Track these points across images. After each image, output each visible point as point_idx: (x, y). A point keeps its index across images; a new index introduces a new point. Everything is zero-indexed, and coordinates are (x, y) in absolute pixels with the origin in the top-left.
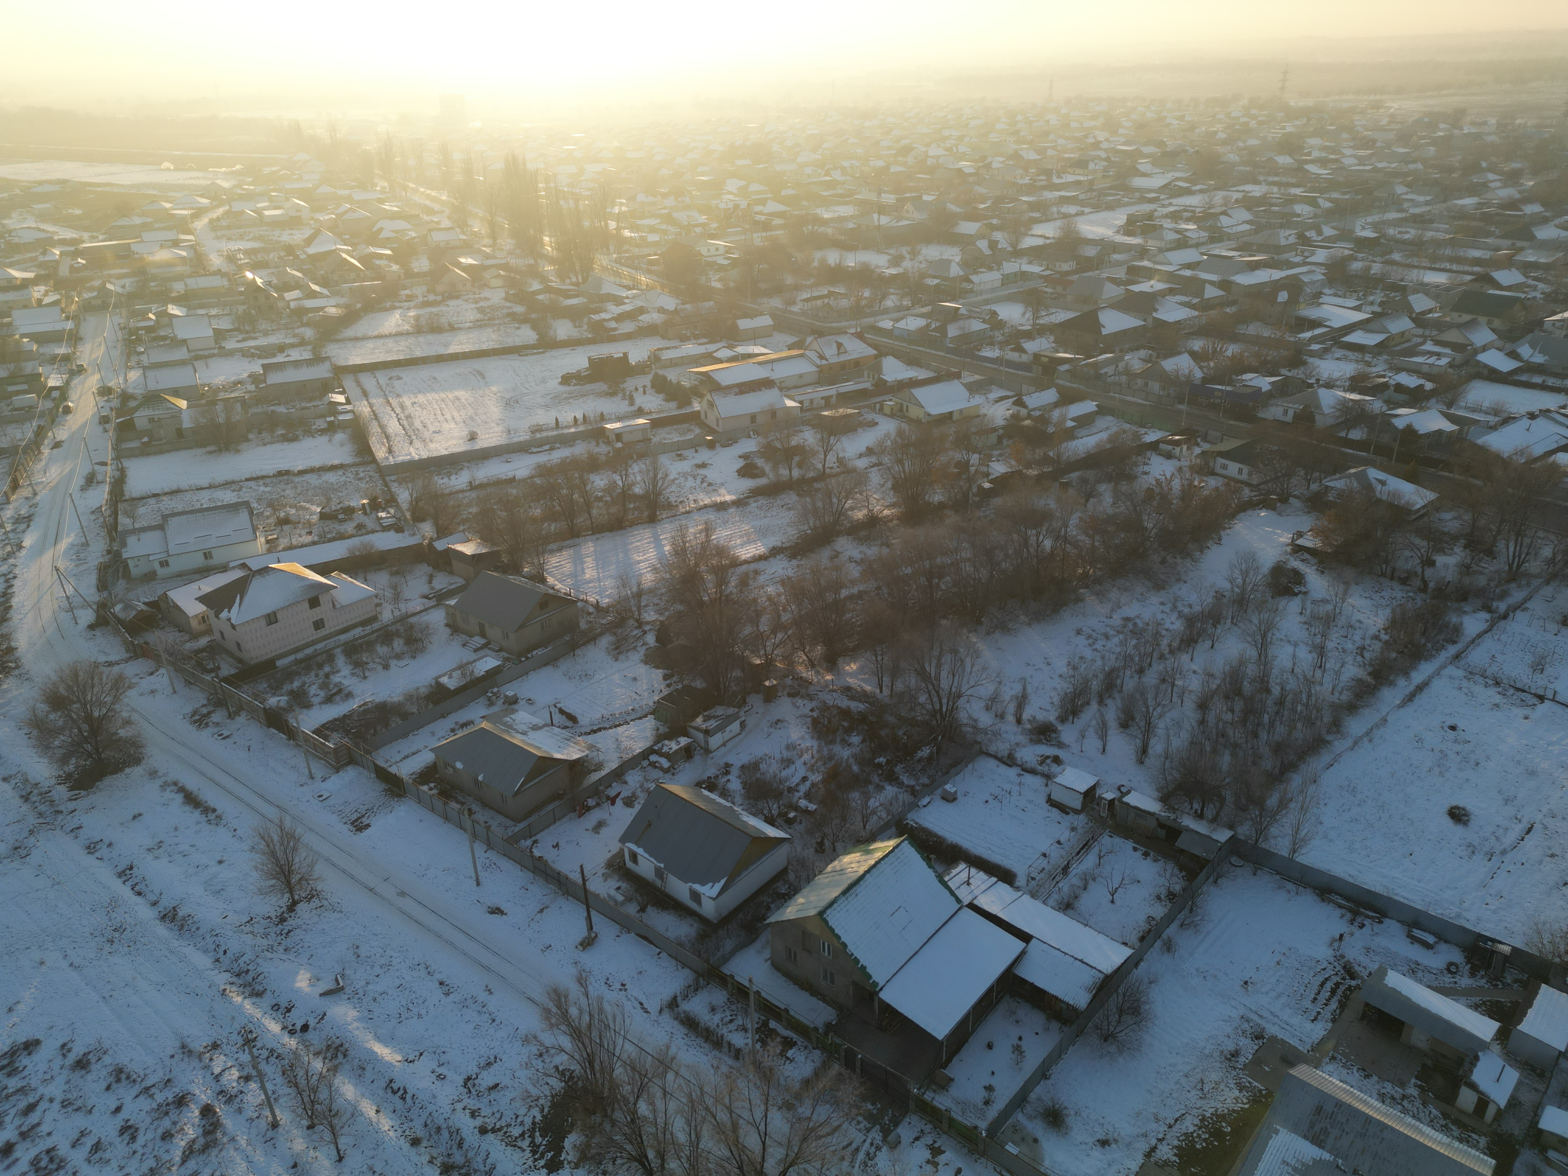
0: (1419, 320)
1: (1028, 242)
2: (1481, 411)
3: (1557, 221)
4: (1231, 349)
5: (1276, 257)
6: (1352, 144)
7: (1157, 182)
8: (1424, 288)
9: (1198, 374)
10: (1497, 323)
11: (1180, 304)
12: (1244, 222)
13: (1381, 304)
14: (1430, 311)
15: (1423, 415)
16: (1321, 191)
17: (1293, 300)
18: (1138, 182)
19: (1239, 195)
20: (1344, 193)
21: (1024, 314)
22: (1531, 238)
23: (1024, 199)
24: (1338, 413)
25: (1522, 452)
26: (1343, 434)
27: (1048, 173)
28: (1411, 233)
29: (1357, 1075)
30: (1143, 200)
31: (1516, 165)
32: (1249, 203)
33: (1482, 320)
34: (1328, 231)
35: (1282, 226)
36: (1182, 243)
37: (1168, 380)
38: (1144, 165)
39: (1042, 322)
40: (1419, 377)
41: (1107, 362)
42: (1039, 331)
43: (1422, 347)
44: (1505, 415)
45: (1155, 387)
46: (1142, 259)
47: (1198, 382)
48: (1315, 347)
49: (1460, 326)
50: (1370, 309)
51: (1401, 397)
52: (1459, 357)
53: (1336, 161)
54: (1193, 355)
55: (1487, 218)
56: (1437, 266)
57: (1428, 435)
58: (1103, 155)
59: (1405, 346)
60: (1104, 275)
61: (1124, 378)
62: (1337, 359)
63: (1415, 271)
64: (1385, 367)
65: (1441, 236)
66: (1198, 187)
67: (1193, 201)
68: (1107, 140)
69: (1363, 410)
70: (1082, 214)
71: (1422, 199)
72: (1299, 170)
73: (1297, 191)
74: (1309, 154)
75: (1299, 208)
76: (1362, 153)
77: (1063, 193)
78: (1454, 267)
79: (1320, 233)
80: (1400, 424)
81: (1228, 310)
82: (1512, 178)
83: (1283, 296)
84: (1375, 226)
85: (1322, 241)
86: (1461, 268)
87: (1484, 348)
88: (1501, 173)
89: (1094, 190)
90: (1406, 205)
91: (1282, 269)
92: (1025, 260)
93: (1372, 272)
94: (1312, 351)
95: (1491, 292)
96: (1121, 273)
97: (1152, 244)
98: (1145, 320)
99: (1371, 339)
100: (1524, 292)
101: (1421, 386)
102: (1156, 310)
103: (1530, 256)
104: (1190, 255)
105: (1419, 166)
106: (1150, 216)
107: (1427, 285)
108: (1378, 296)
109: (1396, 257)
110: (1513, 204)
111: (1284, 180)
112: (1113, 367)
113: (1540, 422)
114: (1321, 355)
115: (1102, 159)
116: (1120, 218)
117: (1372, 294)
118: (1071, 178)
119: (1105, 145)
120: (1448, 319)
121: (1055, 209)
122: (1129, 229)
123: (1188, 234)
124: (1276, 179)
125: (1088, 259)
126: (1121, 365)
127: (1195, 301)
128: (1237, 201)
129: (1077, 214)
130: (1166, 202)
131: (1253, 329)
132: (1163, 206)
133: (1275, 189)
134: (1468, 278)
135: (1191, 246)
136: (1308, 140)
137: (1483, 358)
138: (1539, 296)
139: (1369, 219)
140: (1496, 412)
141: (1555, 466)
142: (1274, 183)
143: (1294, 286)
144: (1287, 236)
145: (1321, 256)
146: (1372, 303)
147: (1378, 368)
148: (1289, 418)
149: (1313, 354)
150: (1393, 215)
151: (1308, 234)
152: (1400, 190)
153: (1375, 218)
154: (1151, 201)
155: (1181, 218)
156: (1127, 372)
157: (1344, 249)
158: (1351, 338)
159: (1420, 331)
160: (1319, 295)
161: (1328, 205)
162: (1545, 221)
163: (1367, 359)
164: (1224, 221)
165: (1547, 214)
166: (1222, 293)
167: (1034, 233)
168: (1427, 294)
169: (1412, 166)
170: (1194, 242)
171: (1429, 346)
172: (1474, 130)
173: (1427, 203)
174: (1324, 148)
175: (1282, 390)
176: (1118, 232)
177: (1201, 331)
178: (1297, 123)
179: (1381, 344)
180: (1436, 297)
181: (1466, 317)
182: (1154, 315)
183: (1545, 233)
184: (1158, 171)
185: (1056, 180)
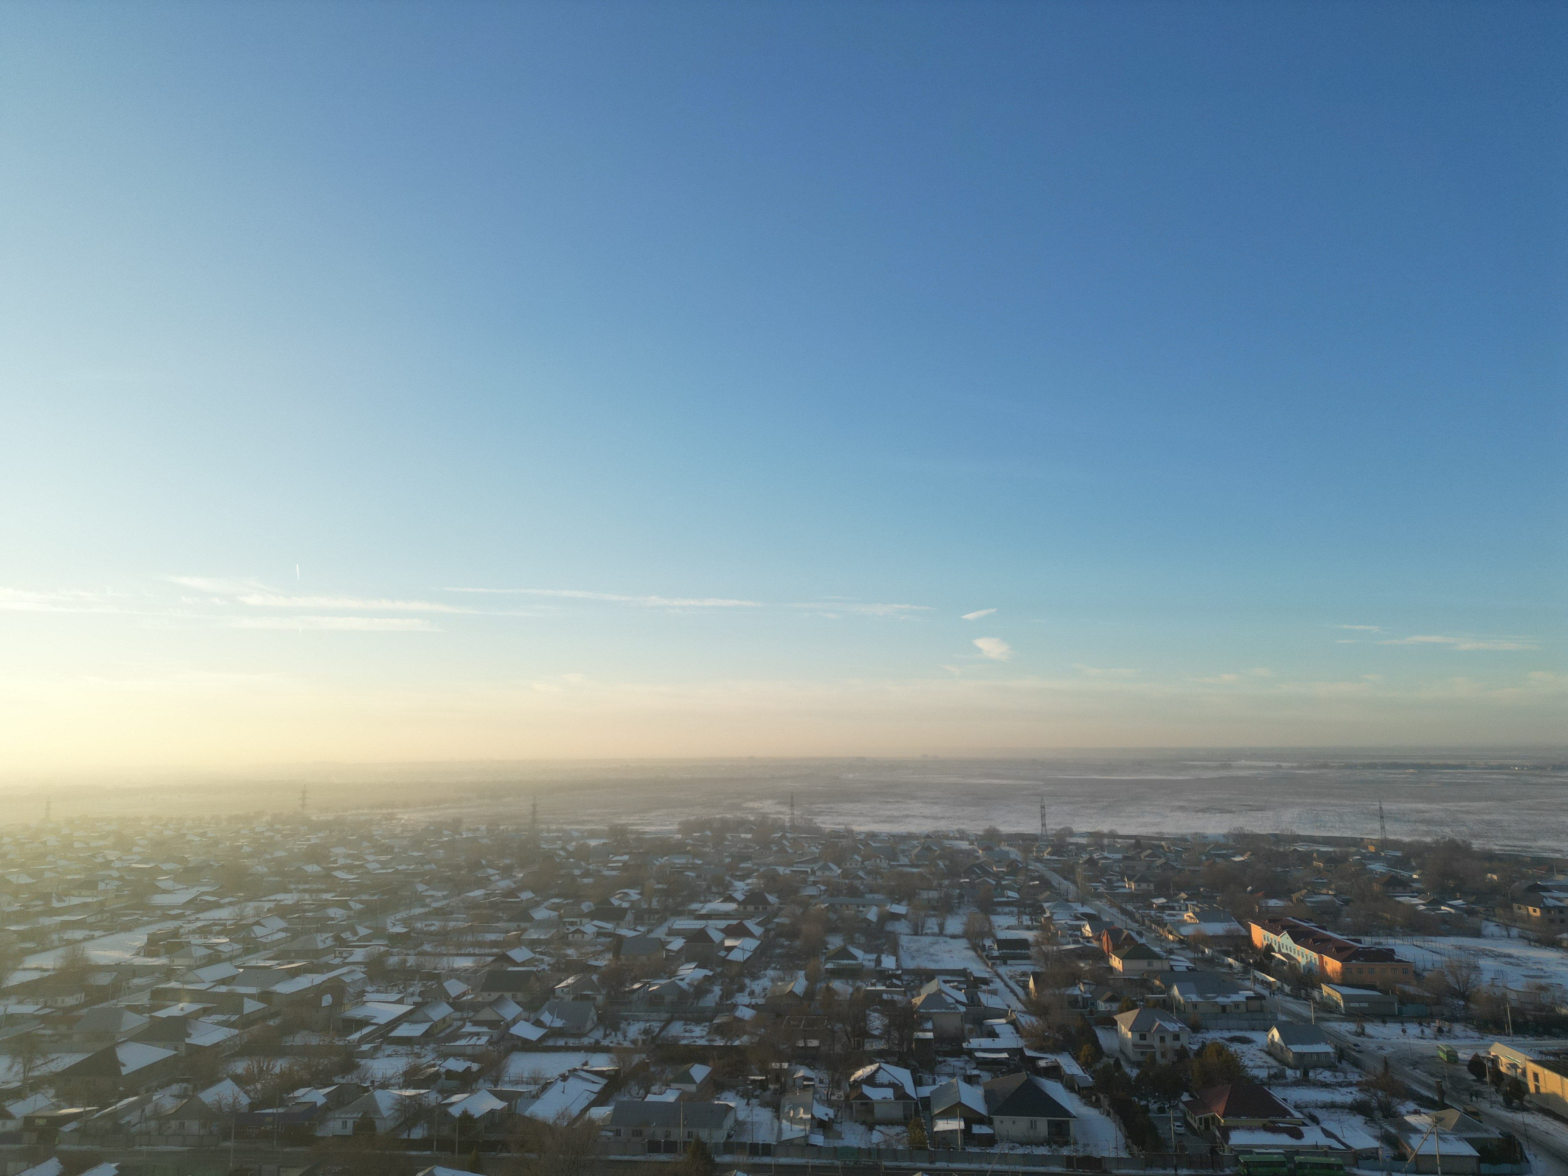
0: (456, 1004)
1: (17, 978)
2: (522, 1082)
3: (546, 904)
4: (279, 1065)
5: (315, 961)
6: (373, 851)
7: (181, 897)
8: (455, 973)
9: (245, 1100)
10: (520, 996)
11: (216, 1024)
12: (278, 931)
13: (421, 994)
14: (464, 994)
15: (475, 1097)
16: (351, 894)
17: (338, 1003)
18: (159, 899)
19: (272, 905)
20: (374, 895)
21: (10, 1068)
22: (531, 919)
23: (12, 928)
24: (397, 1115)
25: (562, 1116)
26: (405, 1136)
27: (46, 897)
28: (436, 925)
30: (165, 917)
31: (508, 861)
32: (282, 911)
33: (508, 995)
34: (362, 931)
35: (318, 931)
36: (214, 958)
37: (209, 1115)
38: (164, 882)
39: (36, 1073)
40: (465, 1060)
41: (130, 1108)
42: (33, 1086)
43: (463, 1030)
44: (543, 1082)
45: (194, 1126)
46: (169, 980)
47: (245, 1110)
48: (365, 1047)
49: (491, 1004)
50: (411, 1000)
51: (452, 1083)
52: (495, 1033)
53: (361, 866)
54: (237, 1079)
55: (493, 905)
56: (463, 952)
57: (482, 1117)
58: (115, 874)
59: (448, 1031)
60: (123, 1004)
61: (153, 1124)
62: (389, 1056)
63: (445, 959)
64: (434, 1056)
65: (461, 924)
66: (227, 900)
67: (223, 914)
68: (119, 859)
69: (420, 1104)
70: (92, 938)
71: (440, 894)
72: (327, 875)
73: (329, 896)
74: (335, 862)
75: (332, 912)
76: (383, 858)
77: (66, 918)
78: (477, 951)
79: (355, 933)
80: (455, 1111)
81: (271, 1023)
82: (507, 872)
83: (327, 1000)
84: (405, 922)
85: (358, 940)
86: (483, 951)
87: (515, 1021)
88: (498, 868)
89: (107, 912)
90: (428, 901)
91: (323, 973)
92: (13, 999)
93: (408, 964)
94: (362, 1052)
95: (510, 969)
96: (144, 999)
97: (180, 963)
98: (176, 1049)
99: (415, 1030)
100: (535, 966)
101: (469, 1068)
102: (189, 1035)
103: (533, 934)
104: (225, 970)
105: (433, 866)
106: (175, 934)
107: (457, 970)
108: (417, 987)
109: (427, 948)
110: (512, 893)
111: (315, 886)
112: (138, 1113)
113: (571, 1081)
114: (372, 1054)
115: (113, 879)
116: (139, 938)
117: (411, 986)
118: (75, 901)
119: (118, 864)
120: (480, 999)
121: (55, 937)
122: (151, 948)
123: (219, 948)
124: (307, 886)
125: (101, 988)
126: (149, 1108)
127: (234, 1018)
128: (269, 910)
129: (85, 940)
130: (193, 917)
131: (299, 1039)
132: (189, 922)
133: (307, 896)
134: (490, 959)
135: (225, 961)
136: (332, 850)
137: (514, 1030)
138: (547, 968)
139: (398, 916)
140: (535, 1081)
141: (591, 1122)
142: (305, 891)
143: (337, 988)
144: (323, 940)
145: (359, 955)
146: (412, 995)
147: (428, 1058)
148: (349, 1131)
149: (364, 1055)
150: (418, 911)
151: (343, 935)
152: (421, 887)
153: (403, 914)
154: (175, 917)
155: (211, 933)
156: (158, 1115)
157: (379, 946)
158: (397, 1033)
159: (458, 1015)
160: (362, 993)
161: (359, 906)
162: (537, 904)
163: (416, 1051)
164: (258, 931)
165: (538, 899)
166: (262, 1005)
167: (26, 965)
168: (459, 978)
169: (427, 867)
170: (228, 955)
171: (469, 1028)
172: (470, 835)
173: (445, 897)
174: (349, 856)
175: (338, 1101)
176: (138, 954)
177: (245, 1051)
178: (320, 835)
179: (426, 1034)
180: (467, 980)
181: (495, 995)
182: (187, 1041)
183: (540, 914)
184: (181, 886)
185: (55, 904)
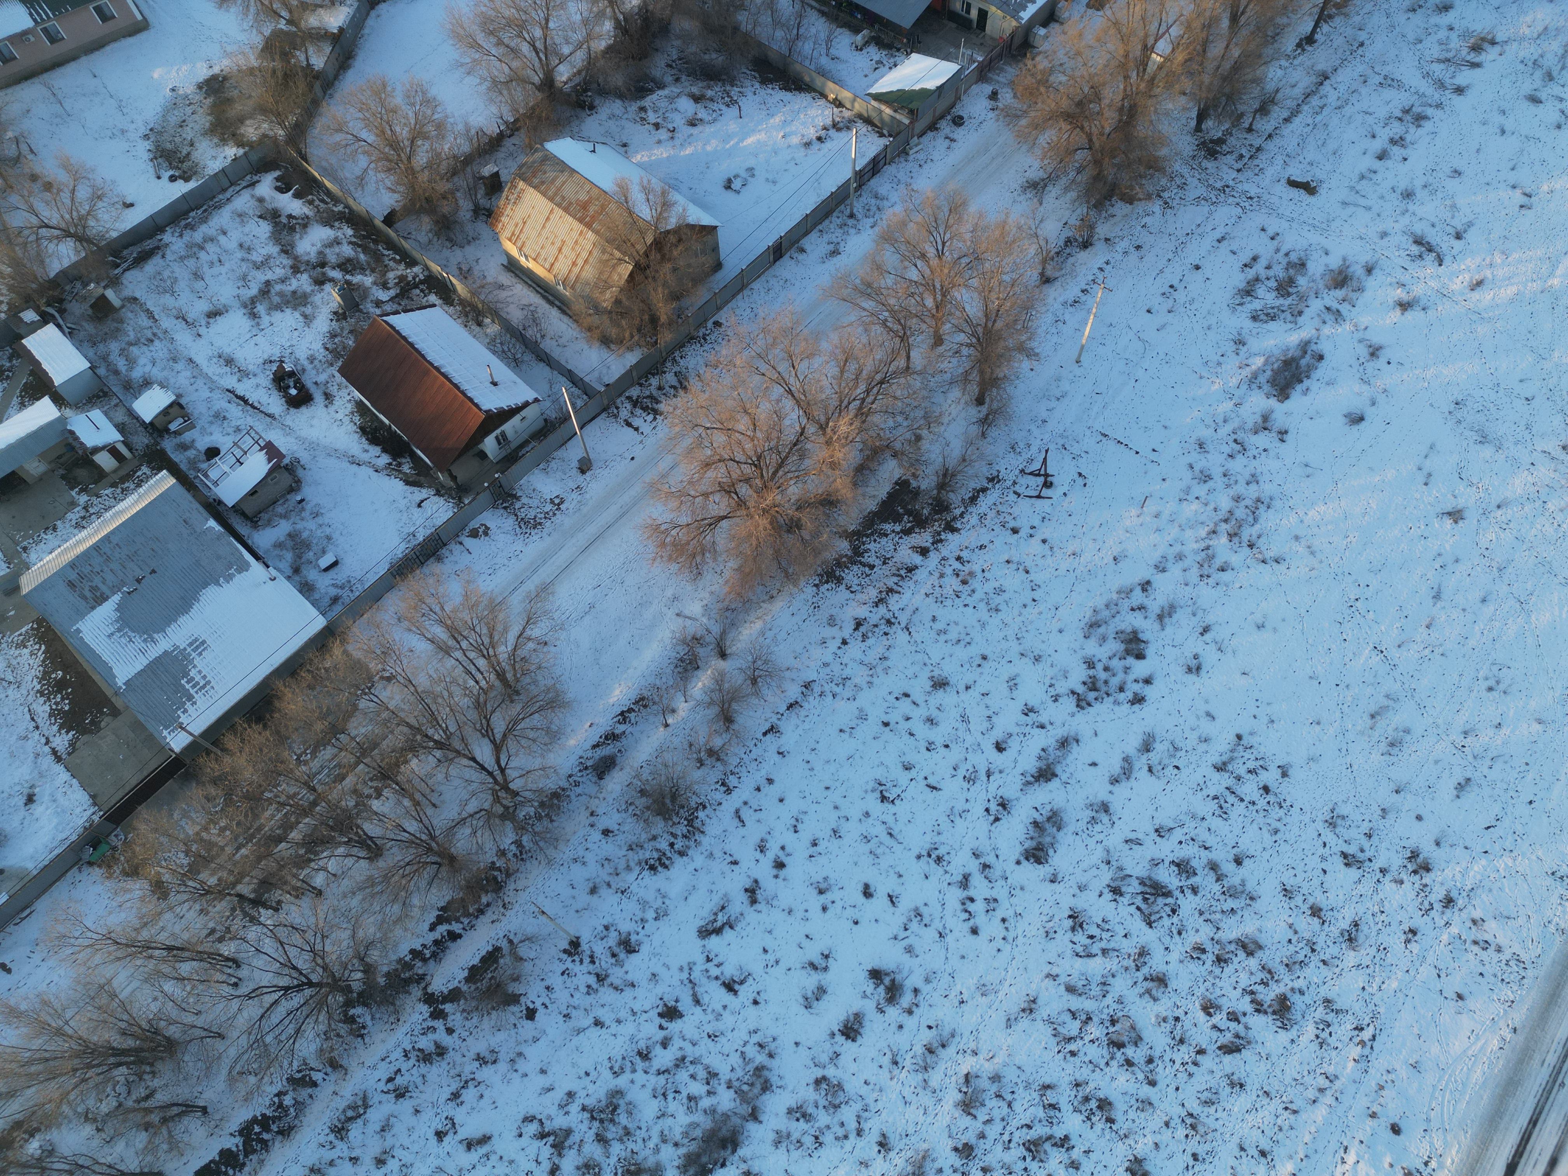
29: (49, 537)
